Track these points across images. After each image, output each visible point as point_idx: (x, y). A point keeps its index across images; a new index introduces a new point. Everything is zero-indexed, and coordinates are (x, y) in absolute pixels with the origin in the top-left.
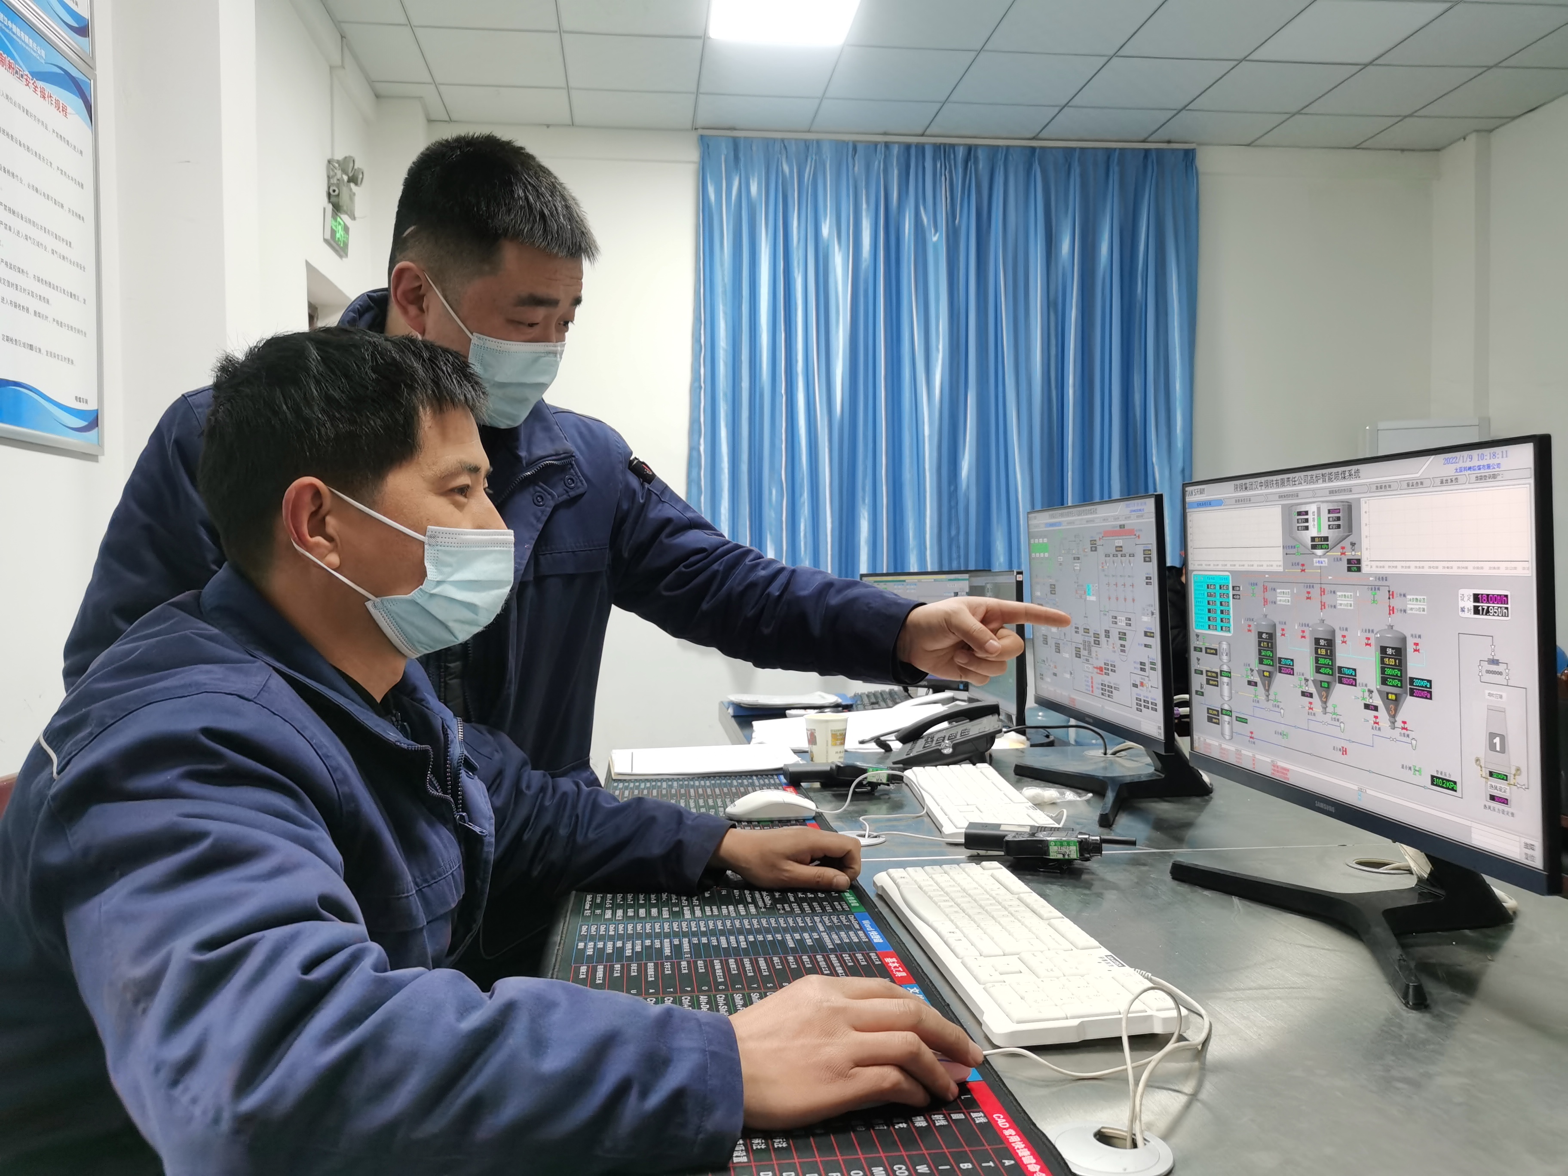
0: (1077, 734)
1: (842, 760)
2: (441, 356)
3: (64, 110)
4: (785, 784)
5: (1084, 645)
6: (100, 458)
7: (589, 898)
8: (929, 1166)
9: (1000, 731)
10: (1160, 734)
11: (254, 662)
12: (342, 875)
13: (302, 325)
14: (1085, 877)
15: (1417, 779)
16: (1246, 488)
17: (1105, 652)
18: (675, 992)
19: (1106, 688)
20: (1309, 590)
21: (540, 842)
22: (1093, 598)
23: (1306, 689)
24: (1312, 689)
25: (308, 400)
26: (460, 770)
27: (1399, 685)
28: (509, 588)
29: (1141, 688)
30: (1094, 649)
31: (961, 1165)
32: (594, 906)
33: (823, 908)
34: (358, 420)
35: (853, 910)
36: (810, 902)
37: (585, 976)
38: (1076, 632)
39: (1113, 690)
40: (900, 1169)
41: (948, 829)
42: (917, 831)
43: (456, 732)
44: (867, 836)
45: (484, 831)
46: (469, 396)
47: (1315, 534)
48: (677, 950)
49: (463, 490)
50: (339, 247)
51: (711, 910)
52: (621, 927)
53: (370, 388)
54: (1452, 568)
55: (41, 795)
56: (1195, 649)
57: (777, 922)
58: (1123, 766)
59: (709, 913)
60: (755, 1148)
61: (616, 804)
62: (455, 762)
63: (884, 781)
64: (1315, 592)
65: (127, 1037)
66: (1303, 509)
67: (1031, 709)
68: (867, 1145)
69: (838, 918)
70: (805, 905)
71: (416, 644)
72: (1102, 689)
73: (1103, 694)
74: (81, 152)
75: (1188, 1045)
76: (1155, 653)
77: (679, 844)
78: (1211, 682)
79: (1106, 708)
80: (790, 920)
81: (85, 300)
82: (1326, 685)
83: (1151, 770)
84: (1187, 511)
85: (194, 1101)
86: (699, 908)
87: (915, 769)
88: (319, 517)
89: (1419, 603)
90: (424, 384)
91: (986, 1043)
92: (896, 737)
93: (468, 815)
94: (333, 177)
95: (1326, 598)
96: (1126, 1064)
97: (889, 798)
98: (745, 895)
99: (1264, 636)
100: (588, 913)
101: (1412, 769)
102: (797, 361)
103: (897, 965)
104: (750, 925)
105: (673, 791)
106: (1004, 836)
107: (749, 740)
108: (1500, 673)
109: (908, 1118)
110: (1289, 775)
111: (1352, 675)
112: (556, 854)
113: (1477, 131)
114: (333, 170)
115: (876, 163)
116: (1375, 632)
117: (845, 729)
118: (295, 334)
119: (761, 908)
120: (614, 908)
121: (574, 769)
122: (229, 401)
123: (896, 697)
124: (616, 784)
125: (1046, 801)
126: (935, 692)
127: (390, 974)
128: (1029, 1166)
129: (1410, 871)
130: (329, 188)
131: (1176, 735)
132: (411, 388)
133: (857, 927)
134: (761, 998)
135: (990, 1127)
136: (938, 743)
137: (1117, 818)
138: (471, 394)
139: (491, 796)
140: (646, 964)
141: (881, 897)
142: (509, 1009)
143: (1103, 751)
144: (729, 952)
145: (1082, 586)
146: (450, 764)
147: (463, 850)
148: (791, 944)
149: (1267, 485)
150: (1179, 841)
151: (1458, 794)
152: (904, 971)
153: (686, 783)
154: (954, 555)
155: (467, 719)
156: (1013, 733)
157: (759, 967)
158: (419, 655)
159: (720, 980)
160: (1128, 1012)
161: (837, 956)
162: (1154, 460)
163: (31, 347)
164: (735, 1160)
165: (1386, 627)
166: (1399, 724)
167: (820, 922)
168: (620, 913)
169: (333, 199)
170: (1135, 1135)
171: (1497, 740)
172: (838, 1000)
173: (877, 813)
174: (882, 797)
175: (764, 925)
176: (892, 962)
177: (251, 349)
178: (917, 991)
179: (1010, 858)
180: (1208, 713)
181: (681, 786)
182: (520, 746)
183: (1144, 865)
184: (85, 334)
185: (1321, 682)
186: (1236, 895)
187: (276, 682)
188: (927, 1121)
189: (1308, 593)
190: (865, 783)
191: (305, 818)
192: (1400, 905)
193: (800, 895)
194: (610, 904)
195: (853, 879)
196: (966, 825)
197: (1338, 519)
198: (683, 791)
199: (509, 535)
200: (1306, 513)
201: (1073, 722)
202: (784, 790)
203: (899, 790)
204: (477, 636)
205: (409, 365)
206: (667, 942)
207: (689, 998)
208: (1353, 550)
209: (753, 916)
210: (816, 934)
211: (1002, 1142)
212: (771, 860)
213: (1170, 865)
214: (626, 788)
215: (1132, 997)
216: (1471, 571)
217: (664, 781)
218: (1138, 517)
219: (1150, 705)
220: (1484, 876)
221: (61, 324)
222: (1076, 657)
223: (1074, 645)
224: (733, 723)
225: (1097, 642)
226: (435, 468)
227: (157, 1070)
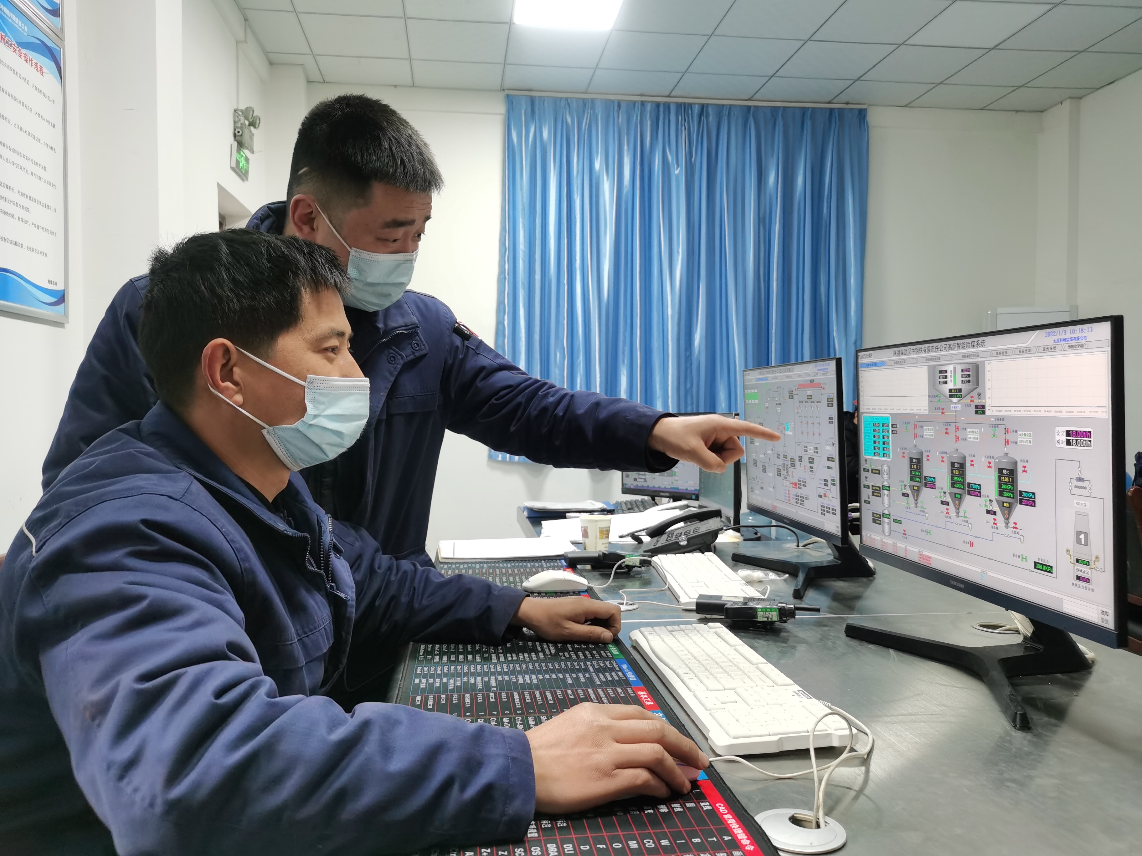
0: (777, 532)
1: (607, 549)
2: (317, 250)
3: (41, 70)
4: (566, 566)
5: (784, 467)
6: (66, 325)
7: (423, 647)
8: (669, 841)
9: (722, 529)
10: (838, 531)
11: (181, 472)
12: (244, 627)
13: (215, 228)
14: (783, 634)
15: (1023, 564)
16: (902, 354)
17: (799, 472)
18: (485, 715)
19: (800, 498)
20: (947, 427)
21: (388, 606)
22: (790, 433)
23: (944, 499)
24: (948, 499)
25: (220, 282)
26: (330, 552)
27: (1012, 496)
28: (366, 420)
29: (825, 498)
30: (791, 470)
31: (693, 840)
32: (426, 653)
33: (593, 656)
34: (257, 297)
35: (614, 657)
36: (583, 651)
37: (419, 703)
38: (778, 458)
39: (804, 499)
40: (649, 842)
41: (684, 599)
42: (661, 601)
43: (327, 525)
44: (625, 604)
45: (348, 597)
46: (338, 280)
47: (952, 387)
48: (487, 685)
49: (334, 349)
50: (242, 173)
51: (512, 656)
52: (446, 668)
53: (266, 274)
54: (1050, 411)
55: (24, 567)
56: (864, 470)
57: (559, 665)
58: (811, 555)
59: (510, 659)
60: (543, 827)
61: (442, 579)
62: (327, 546)
63: (638, 564)
64: (952, 429)
65: (87, 743)
66: (943, 368)
67: (745, 514)
68: (625, 825)
69: (604, 663)
70: (580, 653)
71: (299, 461)
72: (796, 499)
73: (797, 502)
74: (53, 101)
75: (857, 755)
76: (835, 473)
77: (489, 608)
78: (875, 494)
79: (799, 512)
80: (569, 664)
81: (55, 209)
82: (958, 496)
83: (831, 558)
84: (860, 369)
85: (136, 790)
86: (502, 655)
87: (659, 556)
88: (229, 367)
89: (1027, 437)
90: (305, 271)
91: (710, 753)
92: (646, 533)
93: (336, 585)
94: (238, 122)
95: (960, 434)
96: (812, 768)
97: (641, 577)
98: (536, 646)
99: (914, 461)
100: (421, 658)
101: (1021, 557)
102: (576, 260)
103: (646, 696)
104: (540, 667)
105: (484, 571)
106: (724, 605)
107: (539, 534)
108: (1085, 488)
109: (654, 807)
110: (932, 561)
111: (977, 489)
112: (399, 616)
113: (1071, 98)
114: (237, 117)
115: (635, 116)
116: (994, 458)
117: (609, 527)
118: (210, 234)
119: (548, 655)
120: (441, 654)
121: (412, 553)
122: (161, 282)
123: (646, 504)
124: (442, 565)
125: (755, 579)
126: (674, 501)
127: (279, 699)
128: (742, 841)
129: (1018, 632)
130: (235, 130)
131: (850, 533)
132: (296, 275)
133: (618, 669)
134: (548, 719)
135: (714, 813)
136: (677, 538)
137: (806, 592)
138: (339, 278)
139: (353, 573)
140: (464, 695)
141: (635, 648)
142: (365, 725)
143: (796, 544)
144: (524, 687)
145: (782, 424)
146: (323, 548)
147: (332, 610)
148: (570, 681)
149: (917, 351)
150: (851, 609)
151: (1054, 575)
152: (652, 701)
153: (493, 565)
154: (689, 402)
155: (335, 517)
156: (731, 531)
157: (546, 698)
158: (300, 469)
159: (518, 707)
160: (814, 731)
161: (603, 690)
162: (835, 334)
163: (16, 243)
164: (529, 835)
165: (1003, 454)
166: (1011, 524)
167: (591, 665)
168: (445, 658)
169: (237, 138)
170: (818, 819)
171: (1082, 536)
172: (604, 721)
173: (632, 588)
174: (636, 576)
175: (550, 667)
176: (643, 694)
177: (177, 245)
178: (661, 715)
179: (729, 620)
180: (873, 516)
181: (490, 567)
182: (375, 537)
183: (825, 626)
184: (56, 234)
185: (955, 494)
186: (892, 648)
187: (197, 486)
188: (668, 808)
189: (947, 429)
190: (623, 565)
191: (216, 585)
192: (1010, 656)
193: (576, 646)
194: (438, 651)
195: (615, 635)
196: (697, 596)
197: (969, 376)
198: (491, 571)
199: (366, 382)
200: (946, 372)
201: (774, 523)
202: (565, 570)
203: (647, 572)
204: (342, 455)
205: (294, 258)
206: (479, 679)
207: (496, 719)
208: (980, 399)
209: (542, 661)
210: (588, 674)
211: (723, 824)
212: (556, 620)
213: (844, 626)
214: (450, 568)
215: (817, 720)
216: (1064, 414)
217: (477, 563)
218: (823, 374)
219: (831, 511)
220: (1071, 635)
221: (38, 227)
222: (778, 475)
223: (776, 467)
224: (528, 523)
225: (793, 465)
226: (313, 333)
227: (109, 768)
